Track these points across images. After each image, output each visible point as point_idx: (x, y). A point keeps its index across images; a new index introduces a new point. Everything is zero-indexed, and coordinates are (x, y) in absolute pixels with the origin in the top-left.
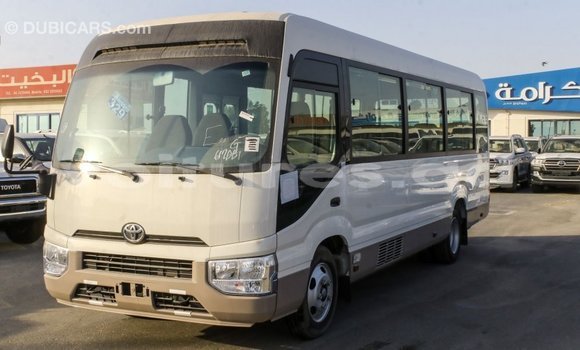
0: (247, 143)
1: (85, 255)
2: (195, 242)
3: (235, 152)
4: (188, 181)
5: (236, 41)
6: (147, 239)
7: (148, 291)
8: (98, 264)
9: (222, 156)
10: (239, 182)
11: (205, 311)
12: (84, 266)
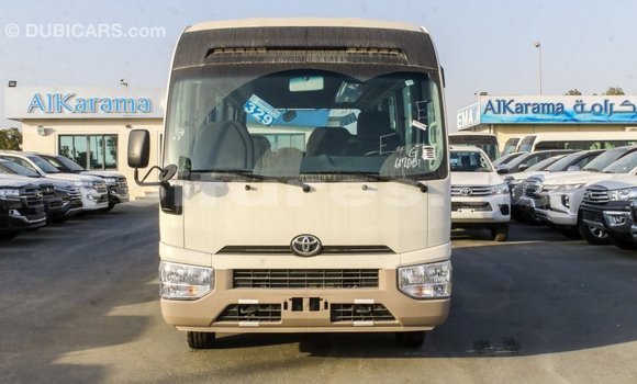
0: (425, 152)
1: (236, 273)
2: (383, 250)
3: (415, 160)
4: (371, 189)
5: (390, 50)
6: (325, 250)
7: (326, 303)
8: (254, 281)
9: (402, 164)
10: (424, 189)
11: (393, 319)
12: (235, 285)
